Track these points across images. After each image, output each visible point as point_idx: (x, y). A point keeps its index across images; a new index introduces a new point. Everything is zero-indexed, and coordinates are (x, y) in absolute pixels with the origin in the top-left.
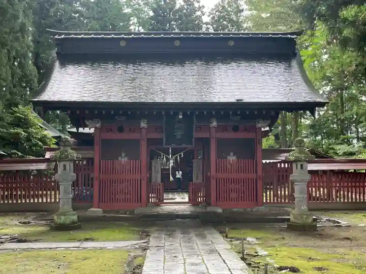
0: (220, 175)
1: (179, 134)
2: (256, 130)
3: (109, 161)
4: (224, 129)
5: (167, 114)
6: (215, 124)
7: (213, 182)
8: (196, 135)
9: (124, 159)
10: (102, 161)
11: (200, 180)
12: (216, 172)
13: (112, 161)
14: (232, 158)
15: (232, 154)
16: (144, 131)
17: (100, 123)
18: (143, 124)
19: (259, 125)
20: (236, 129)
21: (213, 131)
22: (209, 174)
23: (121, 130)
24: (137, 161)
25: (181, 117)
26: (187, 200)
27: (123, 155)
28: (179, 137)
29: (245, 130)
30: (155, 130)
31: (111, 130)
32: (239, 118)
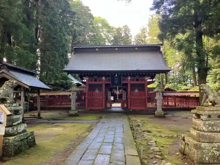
0: (133, 97)
1: (116, 82)
2: (145, 80)
5: (112, 75)
6: (129, 78)
7: (129, 100)
8: (122, 82)
9: (97, 91)
10: (89, 92)
11: (125, 99)
12: (130, 96)
13: (92, 92)
14: (136, 91)
15: (136, 89)
16: (104, 81)
17: (88, 78)
18: (104, 78)
19: (146, 79)
20: (137, 80)
21: (129, 81)
22: (128, 96)
23: (96, 80)
25: (116, 76)
26: (120, 106)
27: (97, 89)
29: (141, 80)
30: (108, 80)
31: (92, 81)
32: (138, 76)
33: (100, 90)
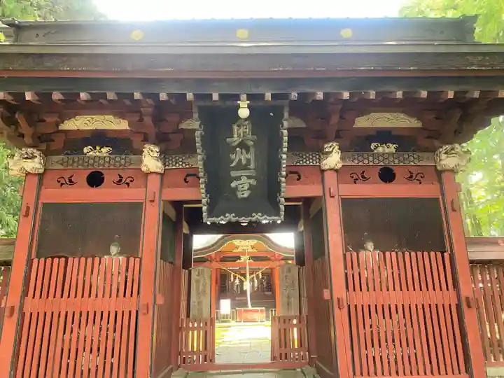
1: (243, 185)
4: (356, 175)
7: (340, 316)
10: (36, 261)
12: (347, 288)
13: (63, 259)
15: (370, 246)
16: (153, 183)
20: (387, 175)
21: (331, 179)
22: (326, 294)
24: (132, 260)
25: (244, 112)
27: (114, 249)
28: (246, 195)
29: (411, 177)
30: (185, 180)
31: (71, 181)
32: (392, 148)
33: (131, 249)
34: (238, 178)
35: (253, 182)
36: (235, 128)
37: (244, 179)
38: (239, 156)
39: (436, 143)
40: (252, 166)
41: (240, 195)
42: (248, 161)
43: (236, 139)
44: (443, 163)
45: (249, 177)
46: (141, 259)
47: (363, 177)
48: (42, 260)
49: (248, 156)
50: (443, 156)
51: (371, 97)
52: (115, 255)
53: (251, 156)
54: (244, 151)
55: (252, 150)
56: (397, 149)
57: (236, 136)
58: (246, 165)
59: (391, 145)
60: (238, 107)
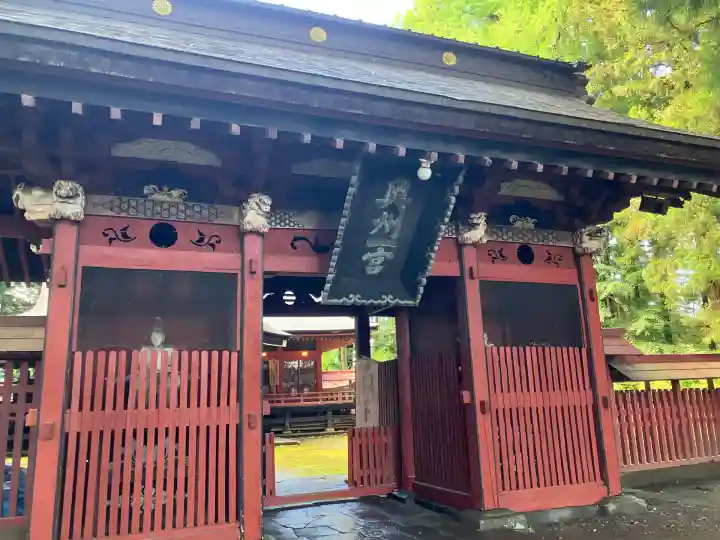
1: (376, 259)
2: (578, 260)
3: (113, 355)
4: (494, 253)
10: (78, 355)
12: (489, 389)
13: (123, 354)
16: (254, 247)
17: (81, 200)
20: (526, 255)
24: (226, 354)
25: (425, 173)
27: (158, 338)
28: (377, 271)
29: (549, 259)
30: (292, 244)
31: (125, 236)
32: (530, 223)
34: (374, 250)
35: (389, 255)
36: (391, 186)
37: (381, 251)
38: (384, 222)
39: (577, 222)
40: (395, 236)
41: (370, 271)
42: (392, 229)
43: (387, 200)
44: (584, 245)
45: (387, 249)
46: (240, 353)
47: (501, 255)
48: (90, 355)
49: (394, 222)
50: (586, 238)
51: (564, 173)
52: (159, 346)
53: (397, 223)
54: (392, 216)
55: (401, 216)
56: (536, 225)
57: (388, 195)
58: (389, 233)
59: (529, 219)
60: (419, 165)
